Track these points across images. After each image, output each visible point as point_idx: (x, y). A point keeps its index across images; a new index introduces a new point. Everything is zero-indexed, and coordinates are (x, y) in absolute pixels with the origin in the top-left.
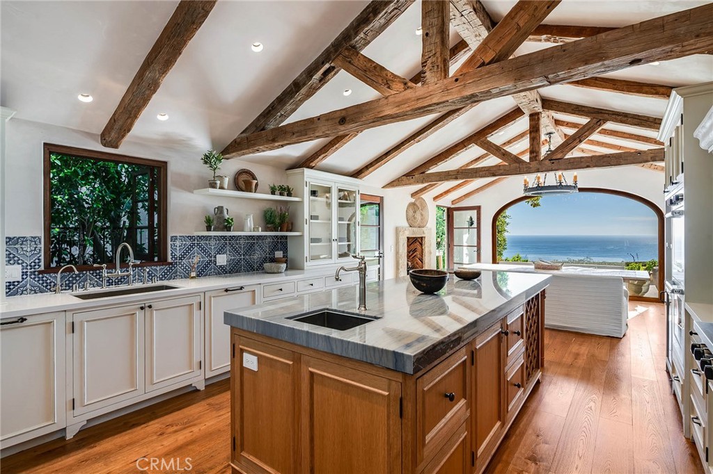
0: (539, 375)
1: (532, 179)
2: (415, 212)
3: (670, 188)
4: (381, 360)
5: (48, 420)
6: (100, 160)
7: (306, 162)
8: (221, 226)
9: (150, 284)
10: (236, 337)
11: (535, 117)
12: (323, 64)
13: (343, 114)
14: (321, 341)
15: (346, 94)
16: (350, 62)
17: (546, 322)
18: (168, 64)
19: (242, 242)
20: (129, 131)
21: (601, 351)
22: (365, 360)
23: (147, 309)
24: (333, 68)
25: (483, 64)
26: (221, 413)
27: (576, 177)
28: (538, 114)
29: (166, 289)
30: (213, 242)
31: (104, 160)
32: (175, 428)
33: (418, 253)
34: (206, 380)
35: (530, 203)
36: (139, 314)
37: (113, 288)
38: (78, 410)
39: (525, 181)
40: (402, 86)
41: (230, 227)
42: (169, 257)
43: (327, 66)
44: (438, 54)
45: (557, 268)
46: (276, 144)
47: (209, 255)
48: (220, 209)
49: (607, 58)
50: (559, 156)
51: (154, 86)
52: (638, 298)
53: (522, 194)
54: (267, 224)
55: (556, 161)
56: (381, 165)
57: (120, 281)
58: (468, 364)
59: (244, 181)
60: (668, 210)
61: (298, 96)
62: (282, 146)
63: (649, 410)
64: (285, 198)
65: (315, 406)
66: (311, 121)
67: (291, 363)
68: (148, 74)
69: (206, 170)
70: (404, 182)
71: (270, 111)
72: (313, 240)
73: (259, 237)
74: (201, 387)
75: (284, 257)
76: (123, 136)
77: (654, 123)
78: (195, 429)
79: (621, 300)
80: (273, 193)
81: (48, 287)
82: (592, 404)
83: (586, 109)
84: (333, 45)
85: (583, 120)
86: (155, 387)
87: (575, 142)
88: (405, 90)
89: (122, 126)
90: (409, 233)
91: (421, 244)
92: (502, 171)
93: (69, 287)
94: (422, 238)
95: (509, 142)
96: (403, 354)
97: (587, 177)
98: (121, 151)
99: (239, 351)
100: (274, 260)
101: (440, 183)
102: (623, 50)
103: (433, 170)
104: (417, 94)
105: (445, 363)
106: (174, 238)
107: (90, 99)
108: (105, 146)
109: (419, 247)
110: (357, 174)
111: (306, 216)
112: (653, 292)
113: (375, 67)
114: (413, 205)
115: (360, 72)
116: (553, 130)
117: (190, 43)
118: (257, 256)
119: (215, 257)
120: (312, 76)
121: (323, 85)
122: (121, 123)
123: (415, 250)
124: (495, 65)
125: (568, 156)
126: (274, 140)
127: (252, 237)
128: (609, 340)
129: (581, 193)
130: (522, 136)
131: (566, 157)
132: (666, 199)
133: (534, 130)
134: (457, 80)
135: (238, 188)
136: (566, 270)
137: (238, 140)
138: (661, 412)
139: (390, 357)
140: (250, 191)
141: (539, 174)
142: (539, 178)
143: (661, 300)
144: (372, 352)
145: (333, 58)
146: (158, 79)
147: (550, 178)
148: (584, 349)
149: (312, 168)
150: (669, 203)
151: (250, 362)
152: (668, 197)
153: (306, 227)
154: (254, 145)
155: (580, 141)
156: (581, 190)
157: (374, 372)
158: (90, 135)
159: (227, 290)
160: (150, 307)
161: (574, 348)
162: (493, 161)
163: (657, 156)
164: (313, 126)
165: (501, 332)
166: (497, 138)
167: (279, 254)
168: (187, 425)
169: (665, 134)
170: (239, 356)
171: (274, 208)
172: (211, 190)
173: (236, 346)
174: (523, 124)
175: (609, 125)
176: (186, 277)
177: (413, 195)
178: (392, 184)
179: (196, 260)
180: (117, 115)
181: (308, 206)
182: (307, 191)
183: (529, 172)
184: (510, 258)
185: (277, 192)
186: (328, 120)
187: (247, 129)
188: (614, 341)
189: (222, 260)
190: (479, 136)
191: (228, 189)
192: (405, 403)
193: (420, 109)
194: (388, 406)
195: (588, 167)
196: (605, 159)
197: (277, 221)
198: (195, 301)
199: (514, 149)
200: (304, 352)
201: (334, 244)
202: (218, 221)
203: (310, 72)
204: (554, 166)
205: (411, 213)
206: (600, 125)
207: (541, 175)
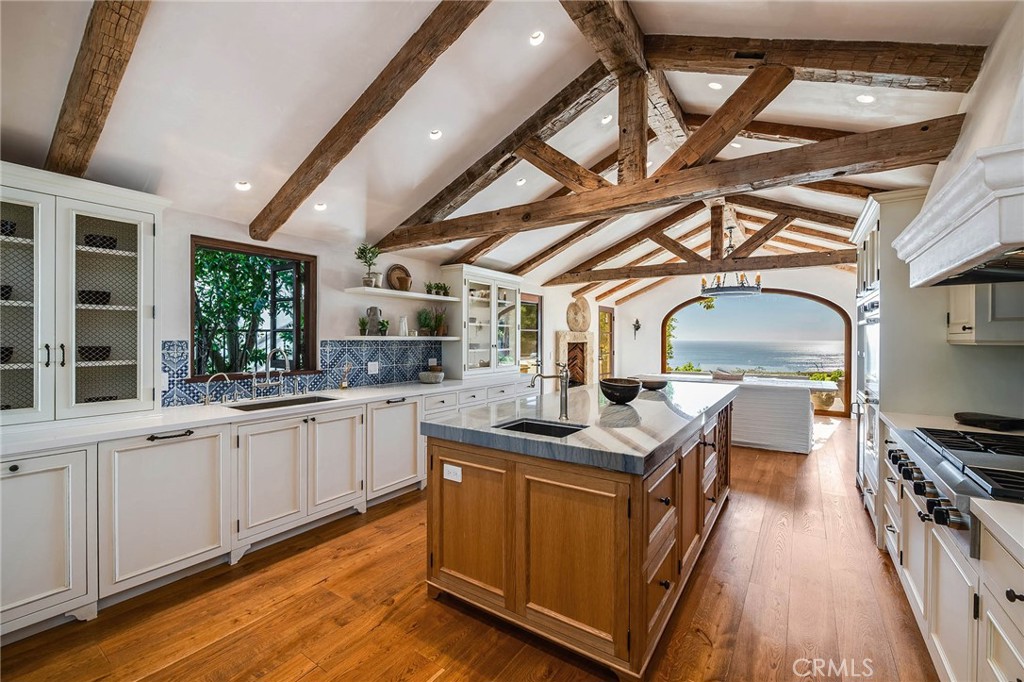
0: (727, 491)
1: (710, 280)
2: (576, 314)
3: (863, 293)
4: (609, 463)
5: (213, 544)
6: (231, 251)
7: (465, 257)
8: (375, 330)
9: (300, 396)
10: (435, 449)
11: (717, 211)
12: (504, 153)
13: (528, 209)
14: (540, 447)
15: (519, 184)
16: (535, 154)
17: (732, 439)
18: (343, 152)
19: (394, 347)
20: (284, 221)
21: (787, 467)
22: (591, 464)
23: (310, 422)
24: (514, 158)
25: (685, 167)
26: (395, 535)
27: (759, 277)
28: (720, 207)
29: (319, 401)
30: (364, 348)
31: (233, 252)
32: (348, 551)
33: (578, 361)
34: (367, 502)
35: (703, 305)
36: (303, 427)
37: (262, 400)
38: (243, 532)
39: (703, 280)
40: (596, 183)
41: (385, 331)
42: (319, 365)
43: (508, 156)
44: (637, 153)
45: (739, 378)
46: (444, 239)
47: (360, 363)
48: (373, 311)
49: (813, 169)
50: (743, 255)
51: (323, 174)
52: (822, 413)
53: (699, 294)
54: (421, 327)
55: (740, 259)
56: (546, 261)
57: (268, 391)
58: (677, 471)
59: (398, 279)
60: (860, 317)
61: (472, 187)
62: (450, 241)
63: (842, 524)
64: (441, 298)
65: (532, 513)
66: (489, 215)
67: (504, 471)
68: (319, 163)
69: (360, 267)
70: (567, 280)
71: (437, 202)
72: (472, 346)
73: (412, 342)
74: (363, 510)
75: (438, 365)
76: (277, 228)
77: (849, 221)
78: (371, 552)
79: (808, 413)
80: (429, 292)
81: (196, 398)
82: (784, 520)
83: (772, 204)
84: (516, 134)
85: (771, 216)
86: (319, 508)
87: (761, 240)
88: (600, 188)
89: (277, 217)
90: (569, 338)
91: (582, 351)
92: (679, 270)
93: (217, 398)
94: (583, 344)
95: (686, 236)
96: (633, 456)
97: (771, 278)
98: (269, 244)
99: (439, 462)
100: (427, 369)
101: (604, 282)
102: (828, 162)
103: (601, 267)
104: (613, 193)
105: (662, 468)
106: (324, 343)
107: (247, 187)
108: (254, 238)
109: (580, 355)
110: (517, 270)
111: (465, 319)
112: (838, 405)
113: (565, 161)
114: (573, 306)
115: (548, 166)
116: (735, 225)
117: (370, 132)
118: (411, 362)
119: (366, 365)
120: (490, 166)
121: (499, 175)
122: (276, 214)
123: (575, 358)
124: (698, 169)
125: (754, 254)
126: (442, 235)
127: (404, 342)
128: (795, 457)
129: (764, 294)
130: (700, 229)
131: (751, 256)
132: (858, 304)
133: (716, 224)
134: (657, 181)
135: (391, 286)
136: (748, 381)
137: (396, 233)
138: (854, 526)
139: (619, 459)
140: (406, 290)
141: (718, 274)
142: (719, 278)
143: (846, 415)
144: (599, 456)
145: (515, 148)
146: (329, 168)
147: (731, 279)
148: (770, 466)
149: (470, 263)
150: (862, 310)
151: (453, 473)
152: (860, 302)
153: (464, 331)
154: (418, 239)
155: (767, 239)
156: (765, 290)
157: (600, 476)
158: (237, 225)
159: (388, 402)
160: (313, 419)
161: (760, 465)
162: (666, 256)
163: (848, 257)
164: (491, 221)
165: (700, 443)
166: (673, 232)
167: (433, 362)
168: (360, 548)
169: (858, 235)
170: (438, 468)
171: (429, 309)
172: (367, 289)
173: (435, 457)
174: (704, 216)
175: (797, 222)
176: (336, 388)
177: (574, 294)
178: (552, 282)
179: (346, 368)
180: (273, 205)
181: (466, 306)
182: (465, 289)
183: (709, 272)
184: (681, 368)
185: (434, 291)
186: (508, 215)
187: (408, 220)
188: (801, 457)
189: (374, 368)
190: (654, 231)
191: (383, 287)
192: (633, 504)
193: (615, 208)
194: (615, 507)
195: (774, 267)
196: (793, 260)
197: (433, 323)
198: (357, 414)
199: (690, 244)
200: (520, 459)
201: (494, 350)
202: (371, 323)
203: (487, 162)
204: (738, 266)
205: (572, 315)
206: (788, 222)
207: (722, 275)
